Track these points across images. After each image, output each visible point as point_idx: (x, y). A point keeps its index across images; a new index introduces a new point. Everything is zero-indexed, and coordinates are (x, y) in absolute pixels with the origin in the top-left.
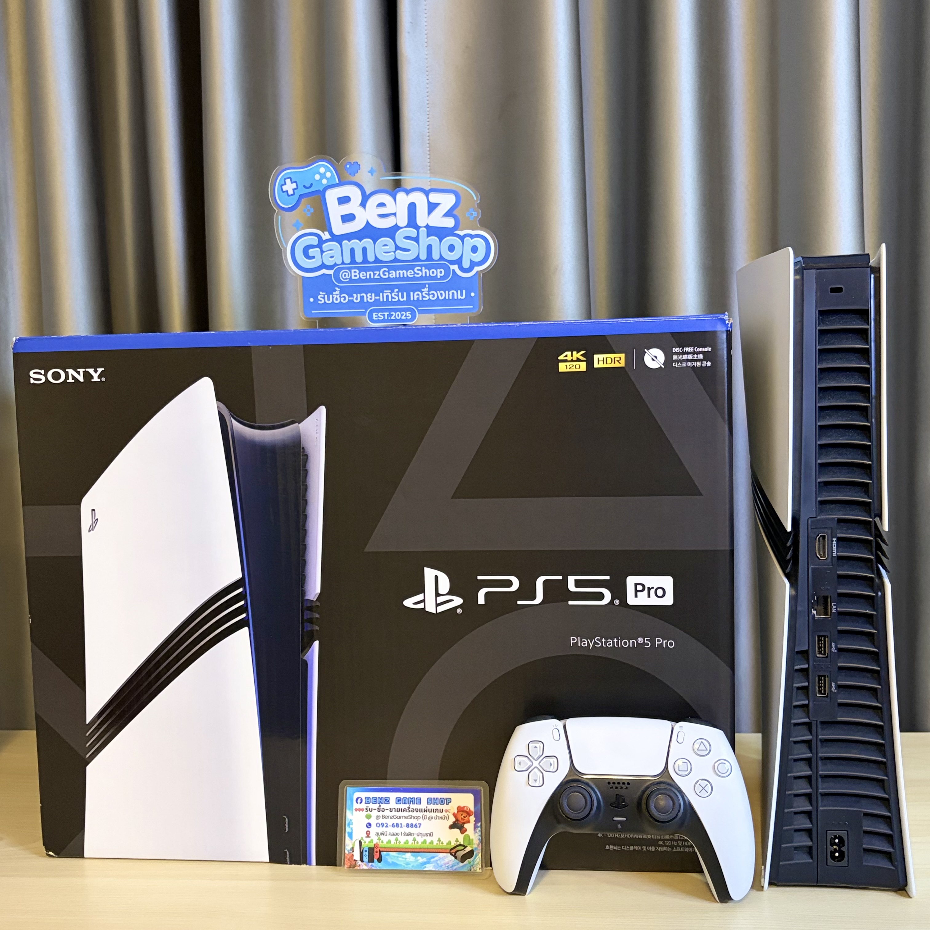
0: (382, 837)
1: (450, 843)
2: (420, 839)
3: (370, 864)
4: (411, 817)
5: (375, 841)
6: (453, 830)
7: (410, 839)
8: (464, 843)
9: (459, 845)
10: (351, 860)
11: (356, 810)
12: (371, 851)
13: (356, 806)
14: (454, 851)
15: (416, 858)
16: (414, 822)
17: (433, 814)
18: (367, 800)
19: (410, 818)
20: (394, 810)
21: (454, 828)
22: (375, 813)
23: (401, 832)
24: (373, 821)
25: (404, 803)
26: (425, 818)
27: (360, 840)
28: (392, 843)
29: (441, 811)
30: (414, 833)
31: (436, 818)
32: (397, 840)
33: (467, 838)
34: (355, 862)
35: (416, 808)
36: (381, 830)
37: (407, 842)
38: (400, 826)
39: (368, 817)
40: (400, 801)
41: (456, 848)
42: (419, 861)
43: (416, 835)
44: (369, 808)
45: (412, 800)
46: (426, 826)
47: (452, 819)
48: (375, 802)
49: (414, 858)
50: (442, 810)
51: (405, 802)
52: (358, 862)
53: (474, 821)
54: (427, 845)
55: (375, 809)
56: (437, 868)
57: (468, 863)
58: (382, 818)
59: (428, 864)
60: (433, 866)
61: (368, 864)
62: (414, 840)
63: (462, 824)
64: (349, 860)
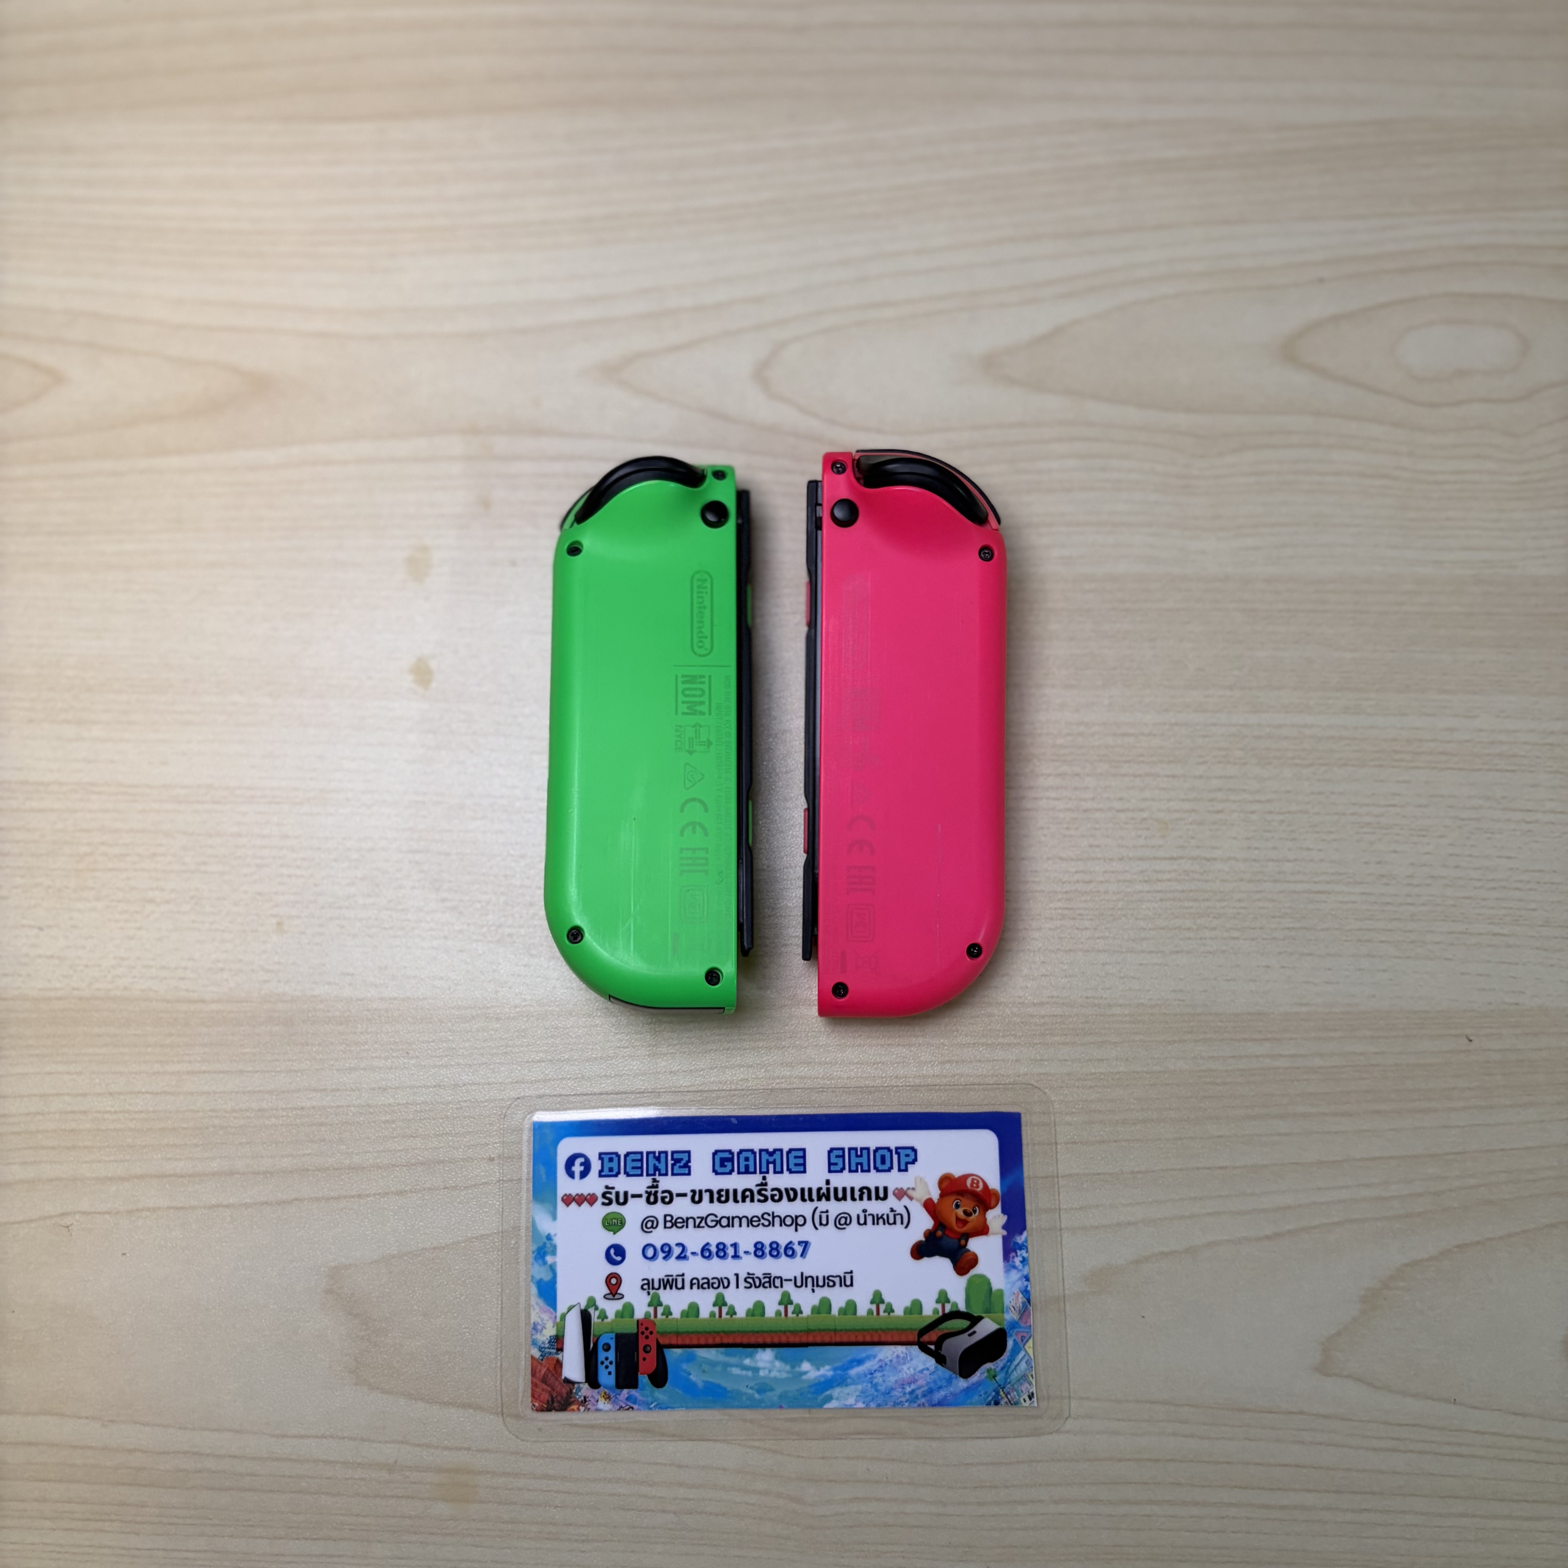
0: (667, 1296)
1: (916, 1307)
2: (806, 1299)
3: (625, 1391)
4: (770, 1218)
5: (641, 1309)
6: (926, 1261)
7: (770, 1299)
8: (968, 1305)
9: (951, 1313)
10: (552, 1380)
11: (568, 1200)
12: (627, 1344)
13: (566, 1185)
14: (933, 1336)
16: (783, 1235)
17: (853, 1208)
18: (607, 1165)
19: (766, 1223)
20: (706, 1196)
21: (930, 1255)
22: (636, 1210)
23: (737, 1275)
24: (631, 1238)
25: (742, 1169)
26: (824, 1222)
27: (583, 1307)
28: (704, 1313)
29: (881, 1195)
30: (784, 1277)
31: (862, 1221)
32: (720, 1302)
33: (981, 1288)
34: (567, 1387)
35: (789, 1187)
36: (661, 1269)
37: (758, 1309)
38: (731, 1251)
39: (614, 1224)
40: (729, 1164)
41: (941, 1327)
43: (792, 1283)
44: (613, 1191)
45: (772, 1160)
46: (829, 1250)
47: (922, 1223)
48: (635, 1172)
50: (885, 1190)
51: (747, 1167)
52: (579, 1389)
53: (1005, 1227)
54: (834, 1318)
55: (640, 1196)
56: (870, 1398)
57: (986, 1377)
58: (665, 1227)
59: (838, 1385)
60: (858, 1393)
61: (619, 1394)
62: (786, 1301)
63: (959, 1240)
64: (544, 1380)
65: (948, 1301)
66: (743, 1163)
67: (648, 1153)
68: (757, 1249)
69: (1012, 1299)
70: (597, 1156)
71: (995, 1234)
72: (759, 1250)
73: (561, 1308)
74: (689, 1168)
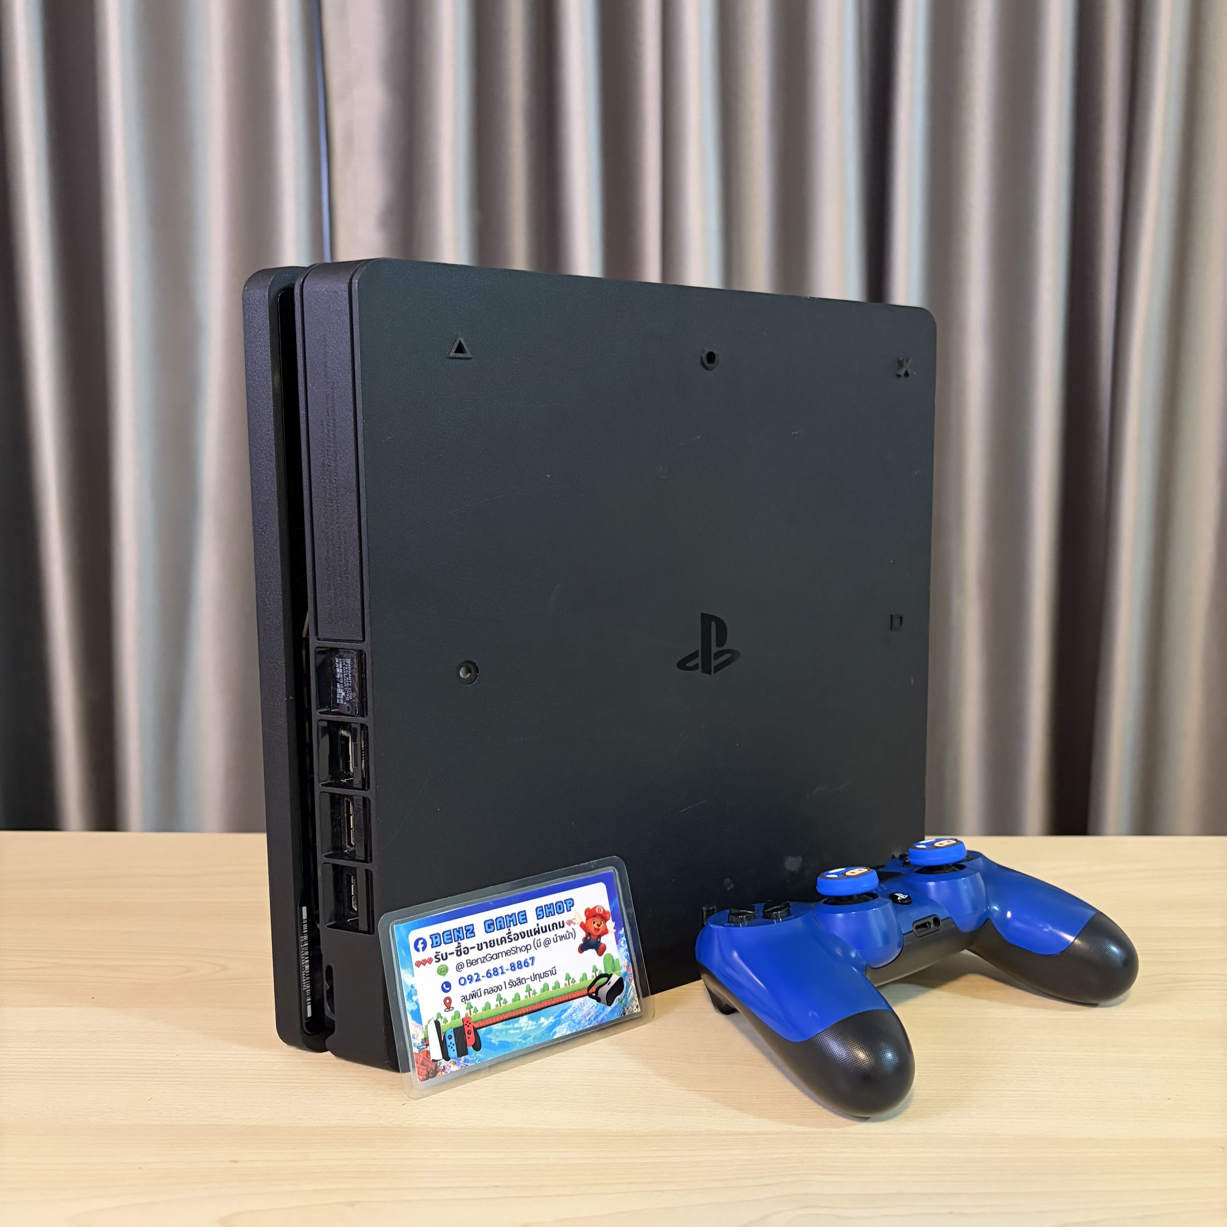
0: (474, 1002)
1: (585, 977)
2: (537, 986)
3: (463, 1057)
4: (515, 949)
5: (463, 1013)
6: (585, 953)
7: (521, 990)
8: (605, 970)
9: (599, 976)
10: (426, 1063)
11: (418, 964)
12: (459, 1032)
13: (417, 957)
14: (594, 989)
16: (522, 956)
17: (550, 935)
18: (435, 941)
19: (514, 952)
20: (484, 945)
21: (586, 949)
23: (505, 982)
24: (452, 977)
25: (499, 928)
26: (539, 945)
27: (435, 1020)
28: (493, 1007)
29: (562, 925)
30: (526, 978)
31: (555, 941)
32: (499, 998)
33: (610, 960)
34: (434, 1063)
35: (521, 932)
36: (469, 989)
37: (517, 997)
38: (500, 971)
39: (443, 971)
40: (492, 926)
41: (596, 984)
42: (543, 1026)
43: (530, 979)
44: (440, 954)
45: (511, 920)
46: (543, 958)
47: (581, 934)
48: (450, 940)
49: (535, 1023)
50: (563, 922)
51: (501, 926)
52: (440, 1063)
53: (614, 928)
54: (551, 992)
55: (453, 953)
56: (572, 1028)
57: (619, 1003)
58: (468, 966)
59: (558, 1025)
60: (567, 1027)
61: (460, 1060)
62: (529, 989)
63: (597, 939)
64: (422, 1064)
65: (597, 970)
66: (498, 925)
67: (453, 930)
68: (511, 967)
70: (429, 937)
71: (611, 932)
72: (513, 967)
73: (425, 1022)
74: (474, 933)
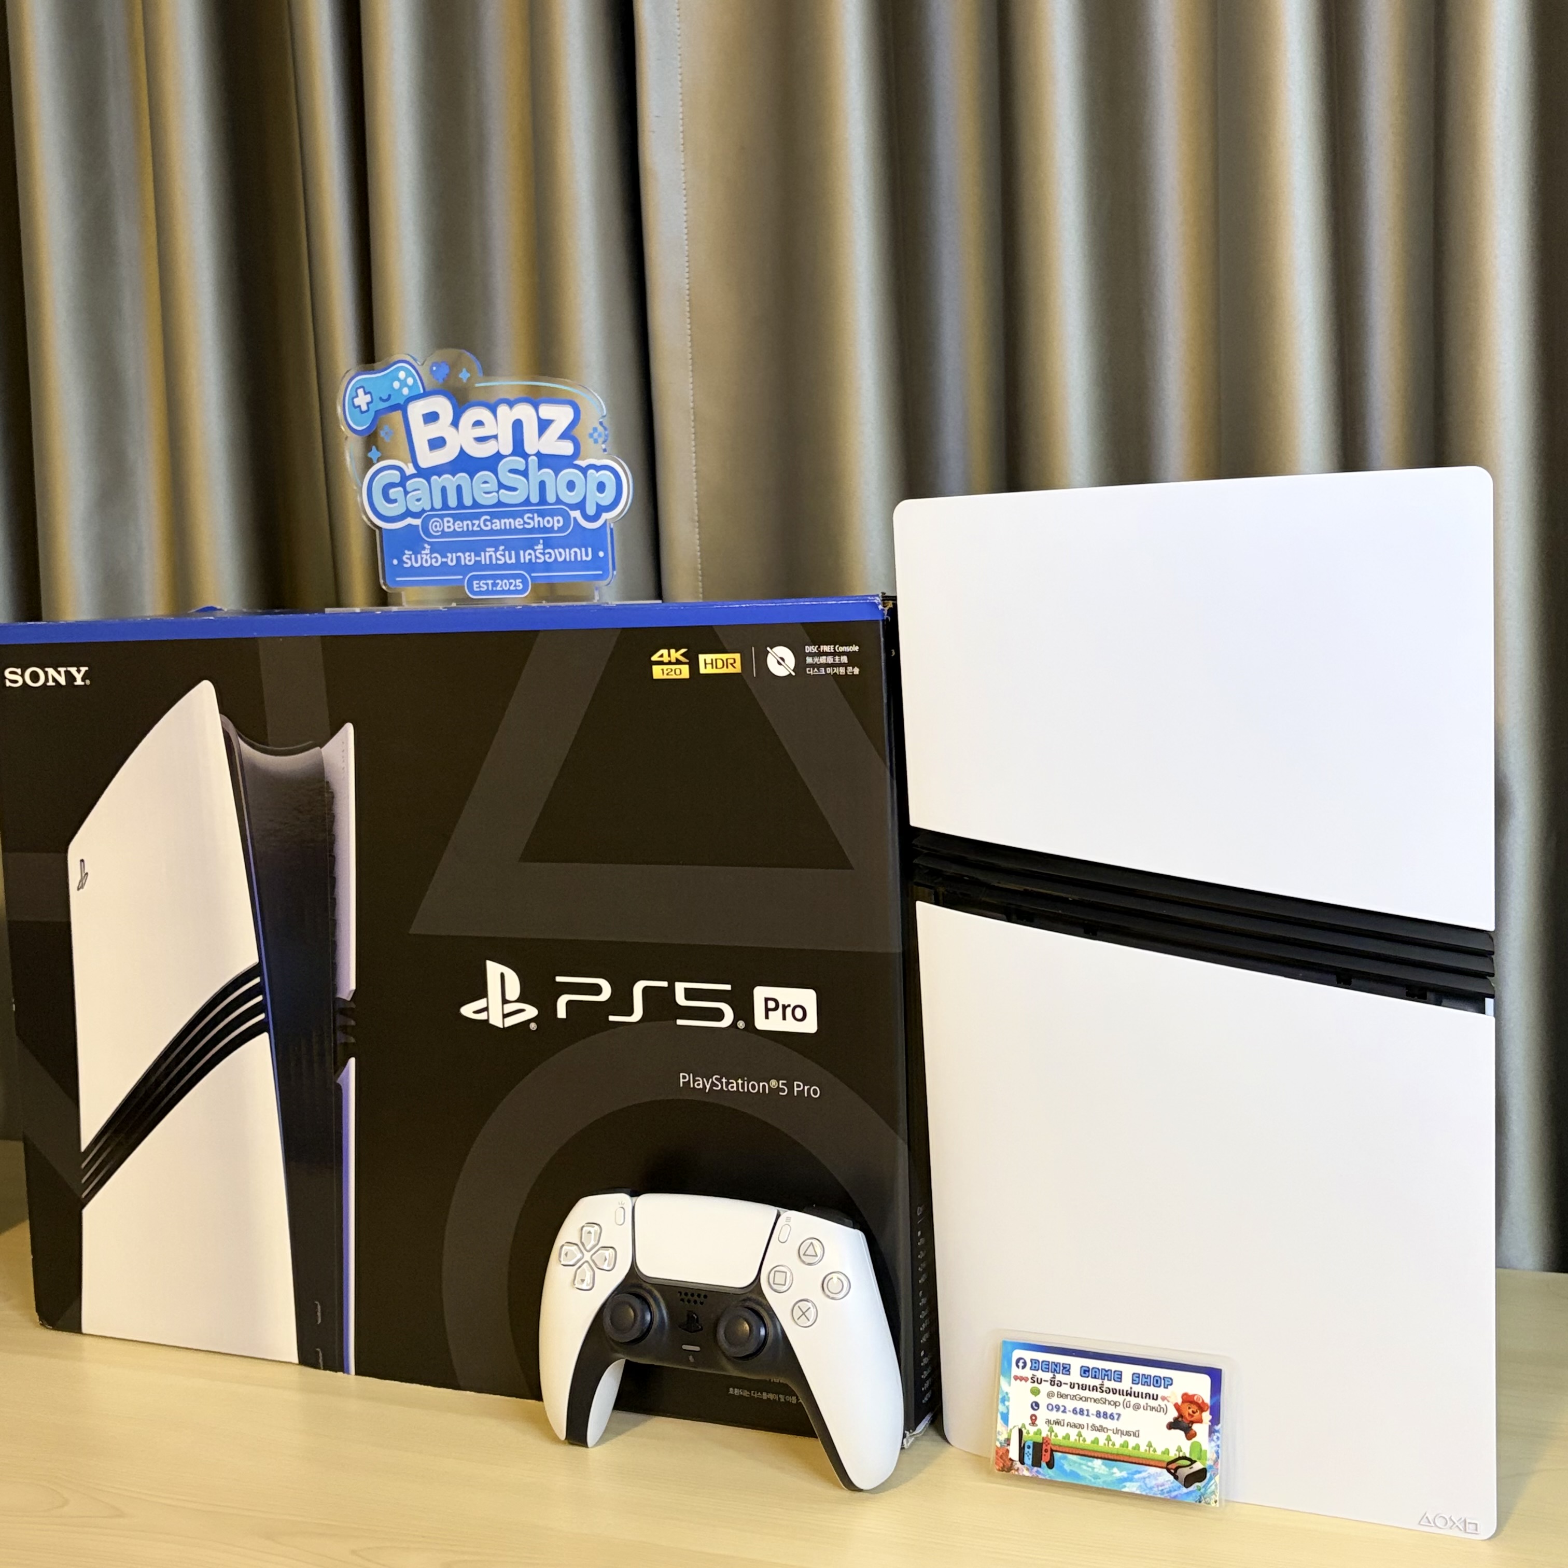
0: (1056, 1428)
1: (1166, 1452)
2: (1118, 1440)
3: (1036, 1469)
4: (1104, 1400)
5: (1045, 1433)
6: (1173, 1431)
7: (1102, 1437)
8: (1191, 1453)
9: (1183, 1457)
10: (1004, 1458)
11: (1016, 1378)
12: (1038, 1448)
13: (1015, 1371)
14: (1173, 1466)
15: (1109, 1470)
16: (1110, 1409)
17: (1142, 1402)
18: (1034, 1365)
19: (1102, 1402)
20: (1076, 1386)
21: (1175, 1428)
22: (1045, 1388)
23: (1088, 1424)
24: (1042, 1400)
25: (1093, 1376)
26: (1128, 1406)
27: (1020, 1427)
28: (1072, 1439)
29: (1155, 1397)
30: (1108, 1428)
31: (1145, 1408)
32: (1080, 1435)
33: (1197, 1447)
34: (1011, 1462)
35: (1114, 1387)
36: (1054, 1415)
37: (1096, 1441)
38: (1085, 1413)
39: (1035, 1392)
40: (1087, 1373)
41: (1177, 1462)
42: (1114, 1475)
43: (1112, 1432)
44: (1036, 1378)
45: (1107, 1374)
46: (1129, 1419)
47: (1173, 1414)
48: (1047, 1370)
49: (1107, 1470)
50: (1157, 1396)
51: (1095, 1376)
52: (1016, 1464)
53: (1211, 1421)
54: (1129, 1450)
55: (1047, 1381)
56: (1143, 1490)
57: (1196, 1489)
58: (1057, 1396)
59: (1129, 1481)
60: (1137, 1486)
61: (1033, 1469)
62: (1108, 1439)
63: (1189, 1424)
64: (1001, 1457)
65: (1181, 1451)
66: (1094, 1374)
67: (1052, 1362)
68: (1097, 1414)
69: (1211, 1456)
70: (1029, 1360)
71: (1206, 1423)
72: (1098, 1414)
73: (1010, 1426)
74: (1070, 1372)
